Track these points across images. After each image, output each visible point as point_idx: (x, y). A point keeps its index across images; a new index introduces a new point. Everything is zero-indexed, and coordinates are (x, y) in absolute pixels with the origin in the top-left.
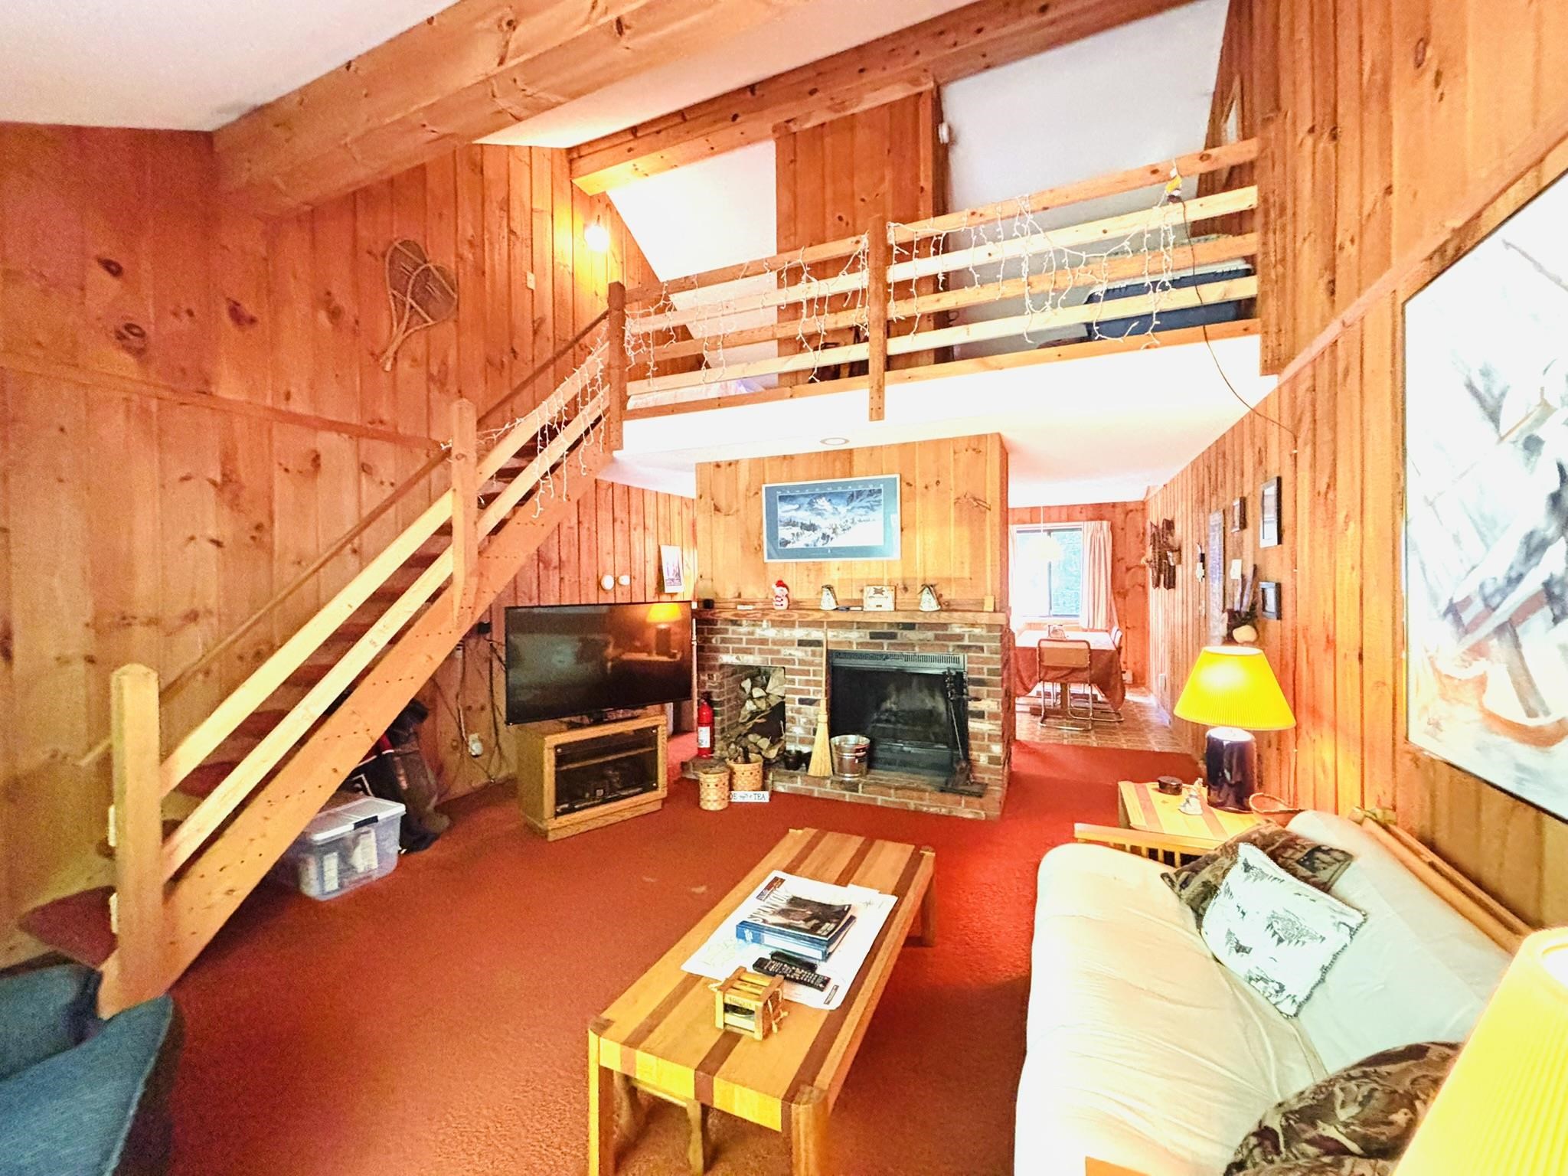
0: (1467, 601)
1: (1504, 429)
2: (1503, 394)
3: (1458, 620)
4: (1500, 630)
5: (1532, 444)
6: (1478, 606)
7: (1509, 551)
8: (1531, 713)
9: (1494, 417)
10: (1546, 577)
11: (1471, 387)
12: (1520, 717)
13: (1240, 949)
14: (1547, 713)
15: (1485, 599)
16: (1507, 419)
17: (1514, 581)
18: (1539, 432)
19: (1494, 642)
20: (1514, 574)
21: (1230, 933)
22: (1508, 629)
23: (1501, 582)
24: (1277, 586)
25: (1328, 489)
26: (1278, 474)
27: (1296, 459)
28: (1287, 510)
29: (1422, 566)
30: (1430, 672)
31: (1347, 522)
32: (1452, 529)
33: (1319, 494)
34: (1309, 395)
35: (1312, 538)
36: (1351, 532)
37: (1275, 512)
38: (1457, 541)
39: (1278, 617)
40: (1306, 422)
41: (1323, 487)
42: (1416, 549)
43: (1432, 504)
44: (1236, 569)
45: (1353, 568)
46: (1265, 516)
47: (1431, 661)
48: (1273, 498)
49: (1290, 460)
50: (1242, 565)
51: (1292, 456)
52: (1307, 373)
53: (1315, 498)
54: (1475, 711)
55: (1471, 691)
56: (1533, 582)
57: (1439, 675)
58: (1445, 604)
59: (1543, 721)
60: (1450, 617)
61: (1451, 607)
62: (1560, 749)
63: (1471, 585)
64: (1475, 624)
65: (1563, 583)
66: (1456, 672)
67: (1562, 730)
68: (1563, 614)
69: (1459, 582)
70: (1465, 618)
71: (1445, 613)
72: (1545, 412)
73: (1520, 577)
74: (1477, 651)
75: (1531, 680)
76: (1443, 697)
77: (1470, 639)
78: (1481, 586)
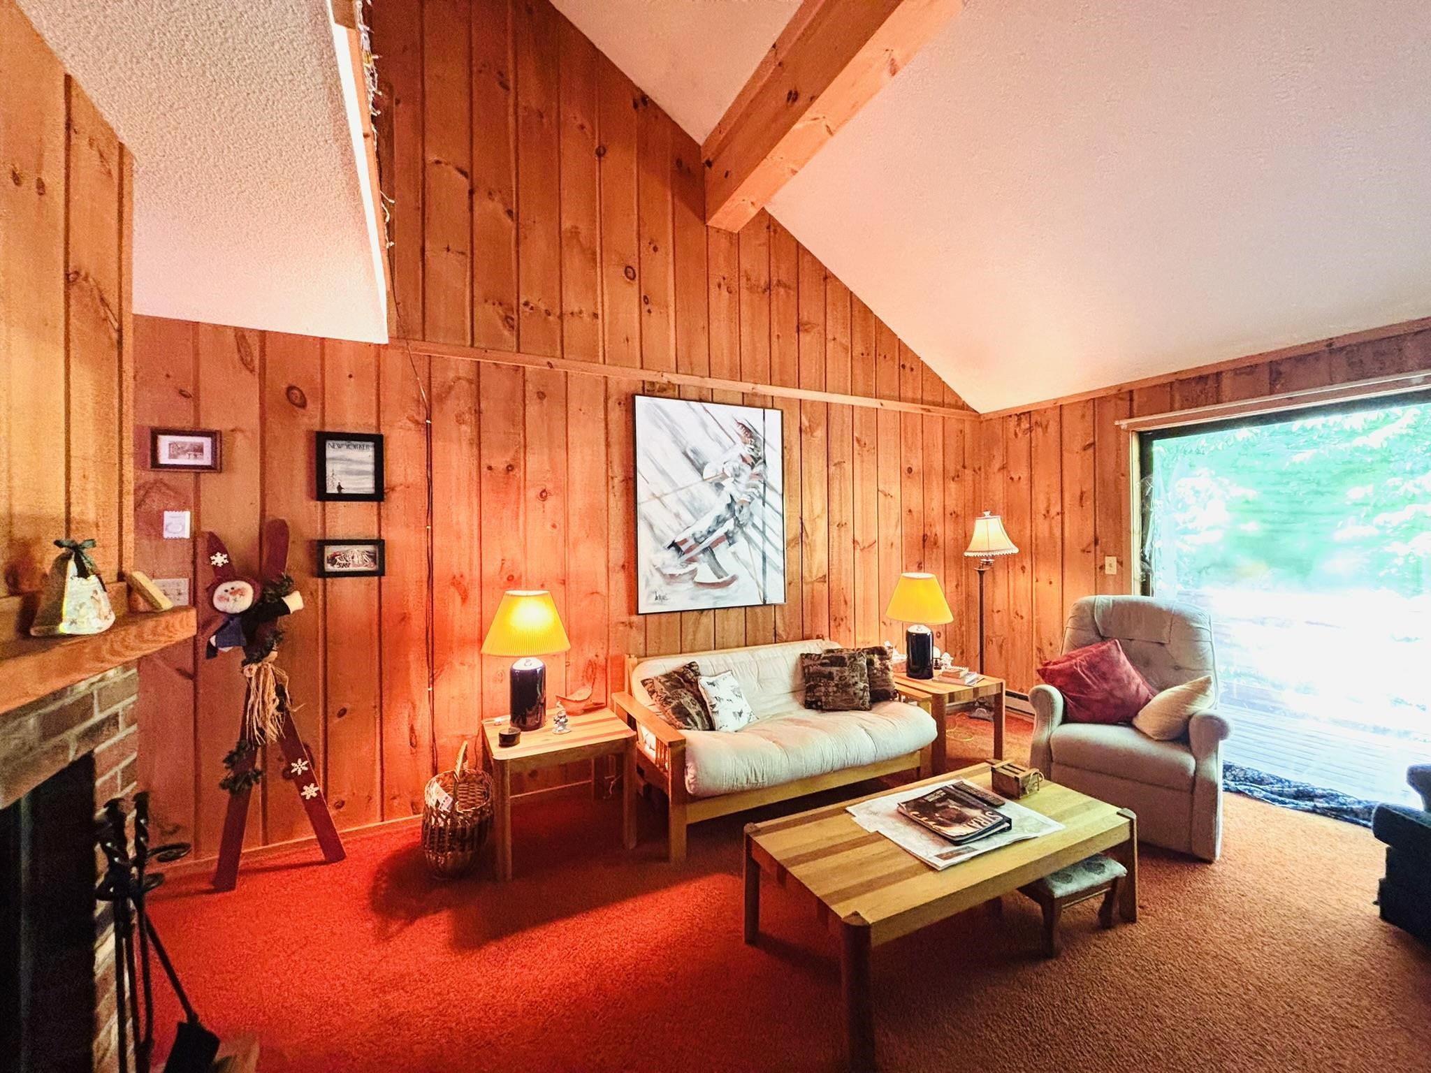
0: (685, 541)
1: (705, 477)
2: (705, 464)
3: (678, 550)
4: (704, 550)
5: (719, 486)
6: (692, 542)
7: (706, 523)
8: (719, 577)
9: (700, 470)
10: (726, 531)
11: (686, 454)
12: (715, 579)
14: (727, 575)
15: (695, 539)
16: (708, 472)
17: (710, 532)
18: (723, 483)
19: (701, 555)
20: (711, 530)
21: (734, 713)
22: (709, 550)
23: (705, 532)
24: (379, 543)
25: (510, 468)
26: (373, 432)
27: (429, 428)
28: (402, 469)
29: (651, 526)
30: (657, 575)
31: (543, 495)
32: (675, 511)
33: (490, 468)
34: (464, 383)
35: (475, 501)
36: (551, 502)
37: (370, 468)
38: (677, 516)
39: (380, 573)
40: (459, 403)
41: (500, 463)
42: (646, 519)
43: (659, 498)
44: (178, 524)
45: (554, 526)
46: (330, 468)
47: (658, 570)
48: (366, 454)
49: (412, 425)
50: (196, 519)
51: (417, 423)
52: (458, 365)
53: (481, 470)
54: (690, 585)
55: (687, 577)
56: (720, 532)
57: (664, 575)
58: (670, 543)
59: (725, 578)
60: (673, 548)
61: (674, 544)
62: (733, 586)
63: (687, 534)
64: (690, 550)
65: (733, 532)
66: (677, 572)
67: (734, 579)
68: (734, 542)
69: (678, 533)
70: (684, 548)
71: (669, 547)
72: (725, 476)
73: (714, 531)
74: (691, 560)
75: (719, 566)
76: (668, 584)
77: (687, 556)
78: (693, 535)
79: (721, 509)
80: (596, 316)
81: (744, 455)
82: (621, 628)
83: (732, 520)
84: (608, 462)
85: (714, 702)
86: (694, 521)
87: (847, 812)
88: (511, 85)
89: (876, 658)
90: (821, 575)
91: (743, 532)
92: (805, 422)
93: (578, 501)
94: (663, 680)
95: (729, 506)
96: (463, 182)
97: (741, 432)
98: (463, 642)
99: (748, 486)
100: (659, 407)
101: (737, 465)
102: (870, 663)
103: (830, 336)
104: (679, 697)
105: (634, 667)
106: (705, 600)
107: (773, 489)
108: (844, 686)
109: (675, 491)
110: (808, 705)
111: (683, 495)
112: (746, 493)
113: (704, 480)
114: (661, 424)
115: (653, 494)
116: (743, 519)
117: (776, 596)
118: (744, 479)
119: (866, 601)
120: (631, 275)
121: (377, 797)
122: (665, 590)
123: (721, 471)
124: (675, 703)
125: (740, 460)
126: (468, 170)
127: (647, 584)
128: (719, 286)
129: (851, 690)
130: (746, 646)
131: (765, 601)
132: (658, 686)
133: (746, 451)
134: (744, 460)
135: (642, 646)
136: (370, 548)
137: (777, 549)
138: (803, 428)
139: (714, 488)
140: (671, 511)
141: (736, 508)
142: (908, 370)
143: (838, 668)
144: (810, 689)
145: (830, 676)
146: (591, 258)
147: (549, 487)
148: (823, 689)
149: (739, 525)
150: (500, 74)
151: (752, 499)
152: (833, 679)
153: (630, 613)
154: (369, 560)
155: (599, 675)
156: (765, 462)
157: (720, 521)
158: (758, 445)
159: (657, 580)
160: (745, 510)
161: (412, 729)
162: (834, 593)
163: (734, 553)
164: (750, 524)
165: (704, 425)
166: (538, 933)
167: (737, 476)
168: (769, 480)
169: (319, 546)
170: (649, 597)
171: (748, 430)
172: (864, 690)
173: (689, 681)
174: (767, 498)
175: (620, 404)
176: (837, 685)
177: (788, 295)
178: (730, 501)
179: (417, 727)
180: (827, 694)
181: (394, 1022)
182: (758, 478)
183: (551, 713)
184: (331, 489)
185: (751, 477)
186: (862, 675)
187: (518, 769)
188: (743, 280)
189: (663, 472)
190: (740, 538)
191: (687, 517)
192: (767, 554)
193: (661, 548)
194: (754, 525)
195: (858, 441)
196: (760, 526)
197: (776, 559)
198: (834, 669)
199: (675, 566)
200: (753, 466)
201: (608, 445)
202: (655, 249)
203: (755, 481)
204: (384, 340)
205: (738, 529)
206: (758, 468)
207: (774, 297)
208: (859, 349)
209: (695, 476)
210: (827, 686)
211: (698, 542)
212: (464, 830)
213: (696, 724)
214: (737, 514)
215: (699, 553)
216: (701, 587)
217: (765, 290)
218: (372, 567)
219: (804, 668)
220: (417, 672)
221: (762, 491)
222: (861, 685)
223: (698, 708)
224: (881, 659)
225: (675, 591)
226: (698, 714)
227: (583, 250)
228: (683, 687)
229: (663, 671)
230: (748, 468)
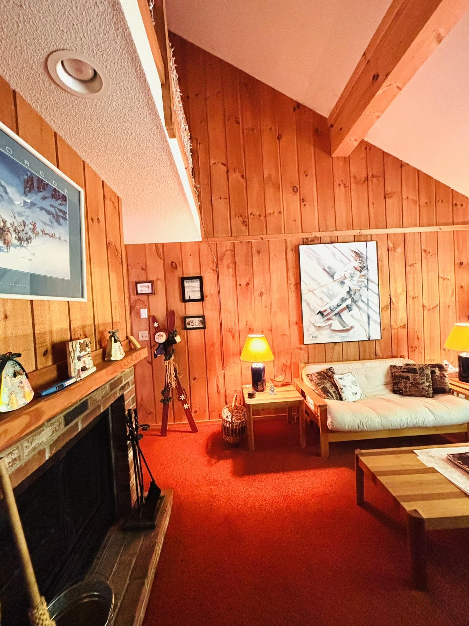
0: (325, 311)
1: (335, 279)
2: (335, 273)
3: (322, 315)
4: (336, 314)
5: (342, 283)
6: (329, 311)
7: (337, 301)
8: (344, 327)
9: (332, 276)
10: (347, 304)
11: (325, 270)
12: (342, 328)
13: (356, 394)
14: (348, 326)
15: (331, 309)
16: (336, 277)
18: (345, 281)
19: (334, 317)
20: (339, 305)
21: (353, 393)
22: (338, 314)
23: (336, 306)
24: (203, 317)
25: (248, 284)
26: (199, 275)
27: (217, 271)
28: (209, 289)
29: (308, 304)
30: (312, 327)
31: (261, 294)
32: (320, 297)
33: (240, 285)
34: (229, 252)
35: (235, 299)
36: (264, 297)
37: (199, 289)
38: (321, 299)
39: (204, 328)
40: (227, 260)
41: (244, 283)
42: (306, 301)
43: (312, 291)
44: (144, 313)
45: (266, 307)
46: (186, 290)
47: (313, 324)
48: (197, 284)
49: (211, 271)
50: (149, 311)
51: (213, 270)
52: (227, 244)
53: (237, 286)
54: (329, 331)
55: (327, 327)
56: (344, 305)
57: (316, 327)
58: (318, 312)
59: (347, 328)
60: (320, 314)
61: (320, 312)
62: (352, 331)
63: (327, 307)
64: (328, 314)
65: (351, 305)
66: (322, 325)
67: (352, 328)
68: (351, 310)
69: (323, 307)
70: (325, 314)
71: (318, 314)
72: (345, 278)
73: (341, 305)
74: (329, 319)
75: (344, 322)
76: (318, 331)
77: (327, 318)
78: (330, 307)
79: (344, 295)
80: (280, 212)
81: (356, 266)
82: (297, 350)
83: (350, 299)
84: (288, 277)
85: (342, 387)
86: (330, 301)
87: (414, 453)
88: (240, 121)
89: (437, 370)
90: (402, 324)
91: (356, 304)
92: (391, 245)
93: (275, 295)
94: (317, 375)
95: (348, 292)
96: (224, 168)
97: (354, 255)
98: (234, 354)
99: (358, 282)
100: (311, 249)
101: (352, 272)
102: (433, 372)
103: (405, 197)
104: (324, 383)
105: (303, 368)
106: (337, 338)
107: (372, 282)
108: (416, 384)
109: (320, 287)
110: (394, 392)
111: (324, 289)
112: (357, 285)
113: (334, 281)
114: (312, 257)
115: (309, 290)
116: (356, 297)
117: (376, 335)
118: (356, 278)
119: (431, 338)
120: (295, 190)
121: (207, 411)
122: (316, 333)
123: (343, 276)
124: (322, 386)
125: (354, 269)
126: (226, 163)
127: (308, 330)
128: (340, 185)
129: (421, 387)
130: (360, 360)
131: (369, 339)
132: (314, 378)
133: (357, 264)
134: (356, 269)
135: (306, 358)
136: (200, 319)
137: (376, 312)
138: (389, 248)
139: (340, 284)
140: (318, 297)
141: (352, 293)
142: (459, 207)
143: (412, 374)
144: (395, 384)
145: (408, 378)
146: (277, 187)
147: (263, 291)
148: (403, 384)
149: (354, 301)
150: (236, 118)
151: (361, 288)
152: (409, 380)
153: (300, 344)
154: (200, 323)
155: (288, 370)
156: (367, 268)
157: (343, 300)
158: (364, 260)
159: (312, 329)
160: (357, 294)
161: (218, 387)
162: (411, 335)
163: (352, 315)
164: (360, 300)
165: (334, 255)
166: (264, 477)
167: (352, 277)
168: (370, 278)
169: (184, 318)
170: (309, 336)
171: (357, 253)
172: (429, 386)
173: (329, 376)
174: (369, 287)
175: (292, 250)
176: (412, 383)
177: (378, 180)
178: (348, 290)
179: (219, 386)
180: (406, 387)
181: (213, 497)
182: (364, 277)
183: (268, 385)
184: (187, 298)
185: (360, 277)
186: (427, 379)
187: (255, 408)
188: (352, 180)
189: (313, 279)
190: (354, 308)
191: (326, 299)
192: (370, 315)
193: (313, 314)
194: (362, 301)
195: (425, 251)
196: (366, 301)
197: (375, 317)
198: (410, 375)
199: (321, 322)
200: (361, 271)
201: (287, 270)
202: (306, 175)
203: (362, 279)
204: (201, 240)
205: (353, 303)
206: (364, 272)
207: (370, 184)
208: (423, 200)
209: (330, 279)
210: (405, 383)
211: (332, 311)
212: (236, 429)
213: (333, 397)
214: (352, 296)
215: (333, 316)
216: (334, 332)
217: (364, 182)
218: (201, 326)
219: (392, 373)
220: (218, 365)
221: (366, 283)
222: (427, 384)
223: (334, 389)
224: (440, 371)
225: (321, 334)
226: (334, 392)
227: (274, 184)
228: (326, 379)
229: (317, 371)
230: (358, 273)
